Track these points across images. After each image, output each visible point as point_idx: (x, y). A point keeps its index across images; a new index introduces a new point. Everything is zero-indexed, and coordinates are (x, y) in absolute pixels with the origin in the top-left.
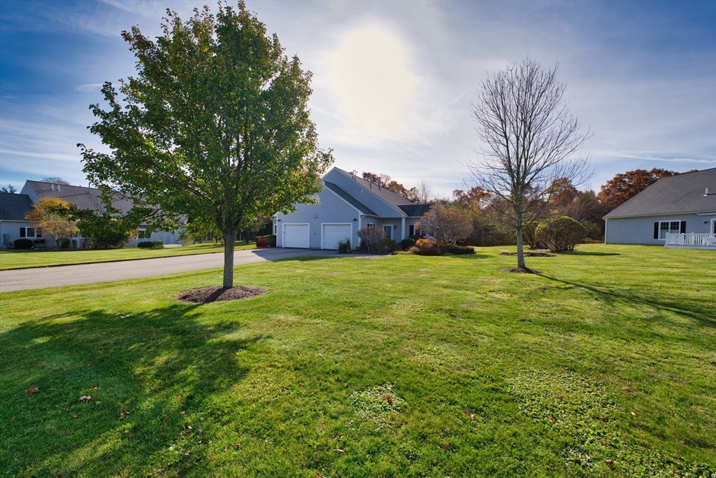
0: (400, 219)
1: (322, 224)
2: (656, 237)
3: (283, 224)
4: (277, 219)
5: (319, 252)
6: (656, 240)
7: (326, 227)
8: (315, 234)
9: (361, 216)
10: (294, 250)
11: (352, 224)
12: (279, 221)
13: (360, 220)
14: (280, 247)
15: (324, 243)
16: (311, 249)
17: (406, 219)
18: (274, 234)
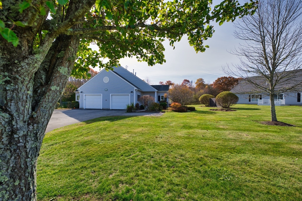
0: (154, 92)
1: (111, 94)
2: (250, 101)
3: (84, 94)
4: (80, 91)
5: (110, 111)
6: (250, 102)
7: (113, 96)
8: (106, 100)
9: (135, 90)
10: (96, 111)
11: (130, 94)
12: (81, 92)
13: (135, 92)
14: (82, 109)
15: (112, 106)
16: (103, 110)
17: (157, 92)
18: (76, 100)
